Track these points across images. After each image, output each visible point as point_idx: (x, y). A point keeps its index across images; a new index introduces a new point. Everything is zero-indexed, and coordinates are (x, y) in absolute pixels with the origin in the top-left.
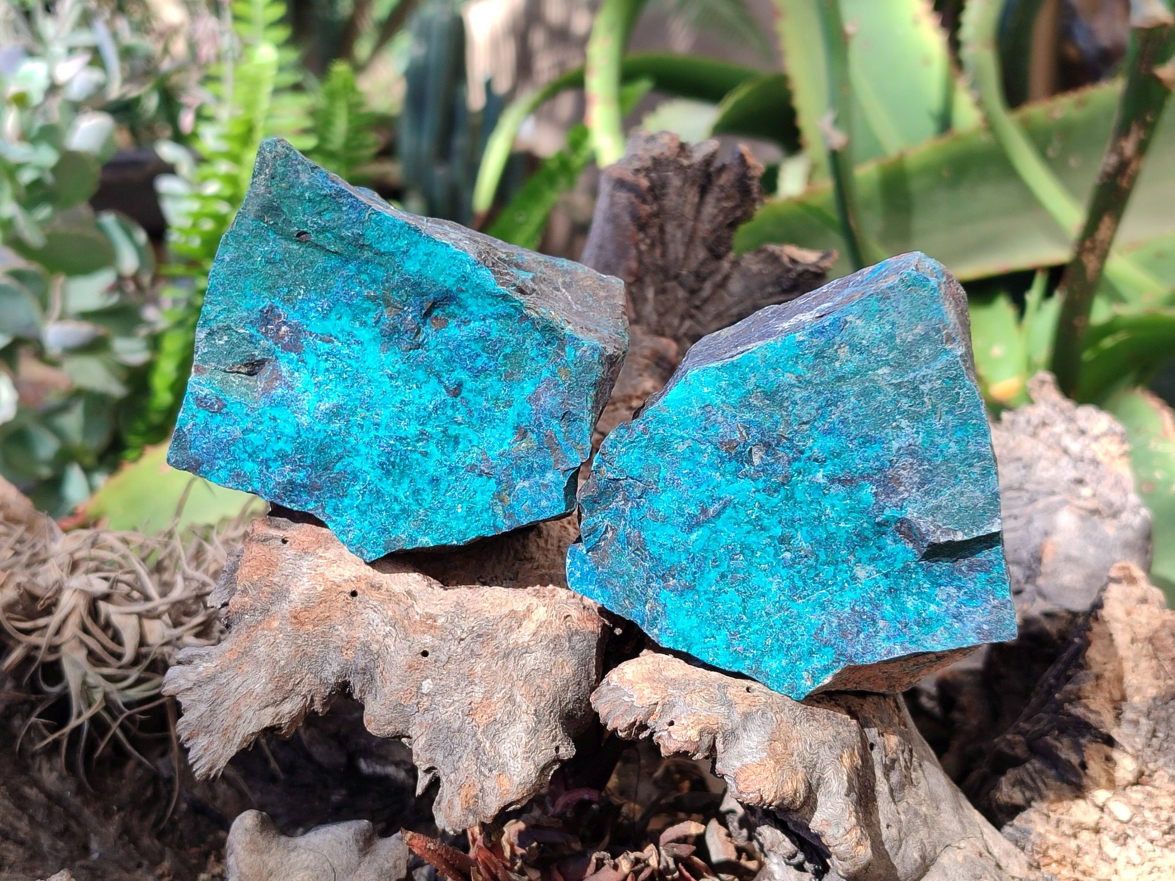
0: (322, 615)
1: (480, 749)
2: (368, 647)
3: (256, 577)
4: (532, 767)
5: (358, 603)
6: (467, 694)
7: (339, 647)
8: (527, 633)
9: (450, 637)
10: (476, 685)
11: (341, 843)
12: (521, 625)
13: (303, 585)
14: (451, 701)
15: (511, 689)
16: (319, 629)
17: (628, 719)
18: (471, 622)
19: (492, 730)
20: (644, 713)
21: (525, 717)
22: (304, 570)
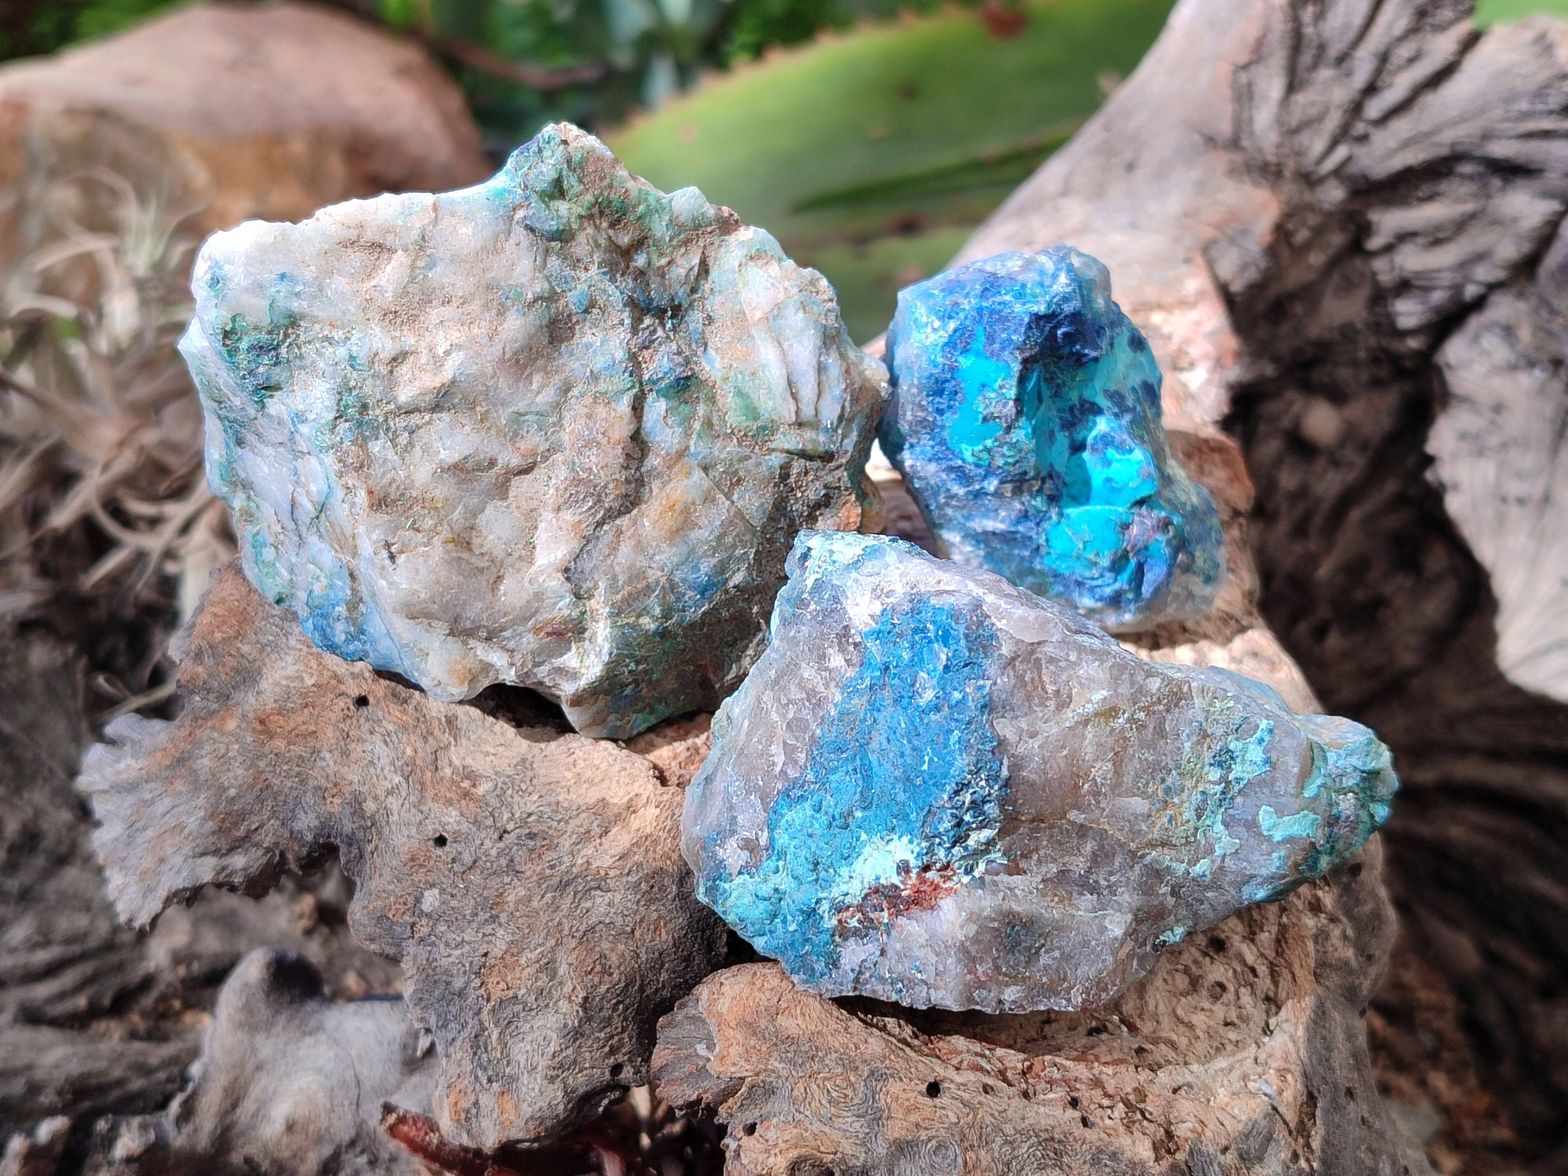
0: (303, 728)
1: (482, 1039)
2: (360, 804)
3: (218, 636)
4: (560, 1094)
5: (362, 720)
6: (484, 935)
7: (320, 788)
8: (613, 852)
9: (489, 822)
10: (500, 925)
11: (381, 1044)
12: (606, 833)
13: (283, 668)
14: (459, 939)
15: (553, 950)
16: (296, 750)
17: (688, 1093)
18: (530, 803)
19: (508, 1012)
20: (717, 1090)
21: (564, 1005)
22: (293, 642)
